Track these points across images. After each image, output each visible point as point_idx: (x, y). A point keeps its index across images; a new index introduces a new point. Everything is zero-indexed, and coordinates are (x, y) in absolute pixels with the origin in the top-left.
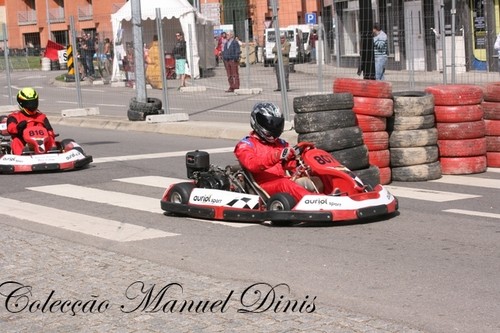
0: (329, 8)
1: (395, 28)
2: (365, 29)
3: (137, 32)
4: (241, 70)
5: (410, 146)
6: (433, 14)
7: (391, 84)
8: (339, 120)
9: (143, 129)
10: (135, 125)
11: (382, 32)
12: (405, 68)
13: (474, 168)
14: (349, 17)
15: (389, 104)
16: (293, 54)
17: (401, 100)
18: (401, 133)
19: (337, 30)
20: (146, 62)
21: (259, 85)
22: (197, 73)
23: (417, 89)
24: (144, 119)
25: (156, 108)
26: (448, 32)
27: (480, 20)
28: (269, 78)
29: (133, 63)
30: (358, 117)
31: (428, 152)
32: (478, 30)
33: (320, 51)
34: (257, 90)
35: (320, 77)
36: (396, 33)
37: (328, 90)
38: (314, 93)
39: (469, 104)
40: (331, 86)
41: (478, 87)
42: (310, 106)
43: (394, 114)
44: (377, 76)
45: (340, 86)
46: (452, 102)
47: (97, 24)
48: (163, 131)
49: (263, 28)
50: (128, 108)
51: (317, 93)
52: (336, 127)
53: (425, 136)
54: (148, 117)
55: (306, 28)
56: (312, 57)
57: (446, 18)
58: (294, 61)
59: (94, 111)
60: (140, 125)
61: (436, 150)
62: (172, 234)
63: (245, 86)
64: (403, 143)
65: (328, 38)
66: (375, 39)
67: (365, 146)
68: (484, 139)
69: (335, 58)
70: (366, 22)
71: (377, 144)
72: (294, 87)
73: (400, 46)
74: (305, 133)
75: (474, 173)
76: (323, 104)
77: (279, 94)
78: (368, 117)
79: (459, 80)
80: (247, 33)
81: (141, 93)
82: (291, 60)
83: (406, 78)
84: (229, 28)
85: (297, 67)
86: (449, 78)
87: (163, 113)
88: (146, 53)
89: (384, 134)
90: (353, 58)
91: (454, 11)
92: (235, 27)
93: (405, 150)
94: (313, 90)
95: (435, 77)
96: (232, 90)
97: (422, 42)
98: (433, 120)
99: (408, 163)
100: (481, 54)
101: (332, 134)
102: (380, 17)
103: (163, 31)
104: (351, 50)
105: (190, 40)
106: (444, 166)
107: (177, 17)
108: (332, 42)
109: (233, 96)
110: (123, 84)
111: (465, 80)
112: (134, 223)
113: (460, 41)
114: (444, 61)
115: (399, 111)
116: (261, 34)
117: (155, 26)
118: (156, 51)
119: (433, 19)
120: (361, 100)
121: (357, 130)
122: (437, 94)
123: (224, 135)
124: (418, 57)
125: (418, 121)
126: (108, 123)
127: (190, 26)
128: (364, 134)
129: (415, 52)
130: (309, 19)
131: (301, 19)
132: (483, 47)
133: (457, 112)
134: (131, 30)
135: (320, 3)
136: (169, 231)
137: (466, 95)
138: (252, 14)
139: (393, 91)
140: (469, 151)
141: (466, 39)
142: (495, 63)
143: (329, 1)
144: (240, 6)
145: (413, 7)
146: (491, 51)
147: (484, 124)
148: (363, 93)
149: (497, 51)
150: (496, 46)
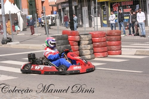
0: (60, 9)
1: (80, 15)
2: (71, 16)
3: (4, 18)
5: (85, 50)
6: (91, 11)
7: (79, 32)
8: (64, 43)
9: (6, 47)
10: (4, 45)
12: (83, 27)
13: (104, 55)
14: (66, 12)
15: (79, 37)
16: (50, 23)
17: (82, 36)
18: (82, 46)
19: (63, 16)
20: (6, 27)
21: (40, 33)
23: (87, 33)
24: (6, 44)
25: (10, 40)
26: (95, 16)
27: (105, 12)
28: (43, 30)
29: (3, 27)
30: (70, 41)
31: (91, 51)
32: (104, 15)
33: (58, 22)
34: (40, 34)
35: (58, 30)
36: (80, 16)
37: (60, 34)
39: (102, 37)
40: (61, 32)
41: (105, 32)
43: (80, 40)
44: (75, 29)
45: (64, 33)
46: (97, 36)
48: (12, 47)
49: (41, 16)
50: (2, 41)
51: (58, 35)
52: (63, 45)
53: (89, 47)
55: (53, 16)
56: (56, 24)
57: (94, 12)
58: (50, 25)
60: (5, 46)
61: (93, 51)
62: (16, 78)
63: (36, 33)
64: (83, 49)
65: (60, 18)
66: (74, 18)
67: (72, 50)
68: (107, 47)
69: (62, 24)
70: (71, 12)
71: (75, 49)
72: (51, 33)
73: (81, 20)
75: (104, 57)
76: (59, 38)
77: (46, 35)
78: (72, 41)
79: (99, 30)
80: (36, 17)
81: (5, 36)
82: (49, 25)
83: (83, 30)
85: (51, 27)
86: (96, 29)
87: (12, 42)
88: (7, 24)
89: (77, 46)
92: (32, 16)
93: (84, 51)
94: (56, 34)
95: (92, 29)
96: (32, 34)
97: (88, 19)
98: (92, 42)
99: (85, 55)
100: (105, 22)
101: (62, 47)
102: (75, 12)
103: (11, 17)
106: (95, 55)
107: (15, 13)
108: (62, 20)
109: (32, 36)
111: (101, 30)
112: (4, 75)
113: (99, 18)
114: (94, 24)
117: (9, 16)
118: (9, 24)
120: (70, 36)
121: (69, 45)
122: (92, 34)
123: (30, 48)
124: (87, 23)
125: (87, 42)
127: (19, 16)
128: (71, 47)
129: (86, 22)
130: (54, 13)
131: (52, 13)
132: (106, 20)
133: (99, 39)
134: (2, 17)
135: (58, 8)
136: (15, 77)
137: (101, 34)
138: (38, 12)
139: (80, 34)
140: (102, 51)
141: (101, 18)
142: (109, 25)
143: (60, 7)
144: (34, 9)
145: (85, 9)
146: (108, 21)
147: (106, 43)
148: (71, 34)
149: (110, 21)
150: (110, 19)
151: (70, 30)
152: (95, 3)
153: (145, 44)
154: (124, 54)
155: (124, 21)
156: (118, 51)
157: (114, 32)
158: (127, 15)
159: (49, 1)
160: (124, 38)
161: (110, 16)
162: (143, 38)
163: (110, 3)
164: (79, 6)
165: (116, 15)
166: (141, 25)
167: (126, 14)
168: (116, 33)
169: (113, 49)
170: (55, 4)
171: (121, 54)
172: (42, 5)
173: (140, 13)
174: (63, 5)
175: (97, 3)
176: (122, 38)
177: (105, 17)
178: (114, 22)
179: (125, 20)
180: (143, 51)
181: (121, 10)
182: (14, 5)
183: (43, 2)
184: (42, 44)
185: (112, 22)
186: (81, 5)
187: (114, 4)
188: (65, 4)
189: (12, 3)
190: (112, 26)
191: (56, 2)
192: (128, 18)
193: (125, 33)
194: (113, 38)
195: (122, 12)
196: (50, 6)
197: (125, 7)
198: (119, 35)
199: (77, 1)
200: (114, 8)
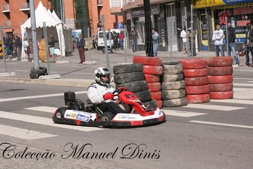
0: (130, 20)
1: (163, 30)
2: (148, 32)
3: (34, 34)
4: (86, 52)
5: (172, 90)
6: (181, 23)
7: (161, 59)
8: (136, 77)
9: (37, 83)
10: (33, 81)
12: (168, 50)
13: (203, 100)
14: (139, 25)
15: (161, 69)
17: (167, 66)
18: (167, 83)
20: (38, 49)
21: (95, 60)
22: (64, 54)
23: (174, 61)
24: (38, 78)
25: (44, 72)
27: (205, 25)
28: (100, 56)
30: (146, 75)
31: (181, 92)
32: (204, 31)
33: (125, 42)
34: (94, 62)
35: (126, 55)
36: (163, 33)
37: (130, 62)
38: (123, 64)
39: (200, 68)
40: (132, 59)
41: (205, 60)
42: (122, 70)
43: (163, 73)
44: (154, 55)
45: (136, 60)
46: (192, 67)
47: (13, 30)
48: (48, 83)
49: (97, 31)
50: (30, 72)
51: (126, 64)
52: (135, 81)
53: (179, 84)
54: (40, 77)
55: (118, 31)
57: (188, 25)
59: (13, 74)
60: (36, 81)
61: (185, 91)
62: (54, 136)
63: (88, 60)
64: (168, 88)
66: (153, 36)
67: (149, 90)
68: (208, 85)
70: (148, 26)
71: (155, 89)
73: (165, 39)
74: (119, 84)
75: (204, 102)
76: (128, 69)
78: (150, 75)
80: (89, 33)
81: (36, 64)
83: (169, 55)
84: (80, 31)
87: (48, 75)
88: (39, 45)
89: (159, 84)
90: (142, 45)
91: (192, 22)
92: (82, 31)
93: (169, 91)
94: (122, 62)
96: (82, 62)
97: (176, 37)
98: (183, 76)
99: (171, 98)
100: (205, 43)
101: (133, 84)
102: (155, 25)
103: (47, 33)
104: (140, 42)
105: (60, 37)
106: (189, 99)
107: (54, 26)
109: (82, 66)
110: (27, 60)
112: (35, 130)
115: (166, 72)
116: (95, 34)
117: (43, 31)
120: (147, 67)
121: (145, 82)
122: (184, 63)
123: (79, 85)
124: (174, 44)
125: (175, 77)
126: (20, 80)
127: (60, 30)
128: (149, 84)
129: (173, 42)
130: (119, 26)
131: (116, 26)
132: (206, 39)
133: (195, 72)
134: (31, 33)
135: (125, 18)
136: (53, 134)
137: (199, 63)
138: (91, 24)
139: (163, 62)
140: (201, 91)
141: (198, 35)
142: (212, 47)
143: (129, 17)
144: (85, 20)
145: (171, 20)
146: (211, 41)
147: (208, 78)
148: (148, 64)
152: (189, 10)
154: (237, 97)
155: (238, 42)
156: (227, 93)
157: (221, 60)
158: (243, 30)
159: (111, 7)
160: (237, 70)
161: (215, 32)
163: (214, 11)
164: (162, 15)
165: (225, 30)
167: (240, 29)
169: (219, 89)
170: (120, 11)
171: (232, 98)
172: (99, 13)
174: (134, 13)
175: (192, 10)
176: (234, 70)
177: (206, 34)
178: (221, 42)
179: (240, 40)
182: (52, 12)
183: (100, 8)
186: (165, 13)
187: (221, 13)
188: (137, 11)
189: (49, 10)
191: (122, 8)
192: (244, 36)
194: (219, 69)
195: (233, 25)
196: (112, 14)
197: (239, 18)
198: (229, 65)
199: (158, 6)
200: (220, 18)
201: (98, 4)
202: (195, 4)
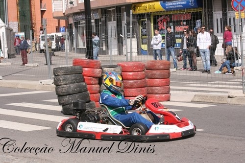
0: (71, 24)
1: (103, 34)
2: (89, 35)
6: (121, 28)
7: (101, 62)
8: (75, 79)
11: (97, 36)
12: (108, 54)
14: (81, 29)
15: (100, 71)
16: (54, 47)
17: (106, 69)
19: (75, 36)
21: (37, 62)
22: (6, 56)
23: (114, 64)
26: (129, 36)
27: (144, 30)
28: (42, 58)
30: (85, 77)
32: (143, 35)
33: (67, 46)
34: (36, 64)
35: (67, 58)
36: (104, 37)
37: (70, 65)
38: (64, 66)
39: (138, 71)
40: (72, 62)
41: (143, 63)
42: (61, 72)
44: (94, 58)
45: (76, 62)
46: (130, 70)
49: (39, 34)
51: (67, 66)
52: (74, 83)
55: (60, 34)
57: (127, 29)
58: (54, 50)
63: (30, 63)
65: (71, 39)
66: (93, 40)
67: (88, 92)
68: (146, 88)
69: (74, 49)
70: (89, 30)
71: (94, 91)
72: (54, 63)
73: (106, 43)
74: (59, 85)
76: (68, 71)
77: (46, 66)
78: (89, 78)
79: (134, 59)
80: (31, 36)
82: (53, 50)
83: (108, 59)
84: (22, 34)
85: (56, 53)
86: (129, 59)
89: (98, 86)
90: (83, 49)
92: (25, 34)
94: (64, 64)
95: (122, 58)
96: (24, 64)
97: (116, 41)
100: (144, 47)
101: (72, 86)
102: (96, 29)
104: (82, 45)
105: (3, 40)
108: (73, 41)
109: (24, 67)
111: (137, 60)
113: (134, 41)
114: (127, 51)
116: (38, 37)
119: (121, 31)
120: (86, 69)
121: (84, 84)
122: (123, 66)
123: (20, 87)
124: (114, 48)
127: (3, 33)
128: (88, 86)
129: (113, 46)
130: (62, 30)
131: (58, 30)
132: (145, 44)
133: (133, 75)
135: (67, 22)
137: (137, 67)
138: (34, 27)
139: (102, 65)
141: (137, 40)
142: (151, 51)
143: (71, 21)
144: (28, 23)
145: (112, 25)
146: (150, 46)
147: (146, 81)
148: (87, 66)
149: (152, 45)
150: (152, 43)
151: (87, 58)
152: (128, 15)
153: (209, 84)
154: (173, 100)
155: (176, 46)
156: (164, 95)
157: (158, 64)
159: (53, 11)
160: (175, 73)
161: (154, 37)
162: (206, 74)
163: (153, 16)
164: (103, 19)
165: (163, 35)
166: (204, 53)
167: (178, 34)
168: (161, 65)
169: (156, 91)
170: (62, 15)
171: (169, 100)
172: (42, 17)
173: (203, 33)
174: (76, 17)
175: (131, 15)
176: (171, 73)
177: (145, 39)
178: (159, 47)
179: (178, 45)
180: (205, 96)
181: (171, 28)
183: (43, 12)
184: (40, 81)
185: (155, 47)
186: (105, 17)
187: (160, 19)
188: (79, 15)
190: (155, 53)
191: (64, 12)
193: (176, 66)
194: (157, 73)
195: (172, 30)
196: (54, 18)
197: (177, 23)
198: (167, 68)
199: (100, 10)
200: (159, 23)
201: (41, 8)
202: (135, 10)
